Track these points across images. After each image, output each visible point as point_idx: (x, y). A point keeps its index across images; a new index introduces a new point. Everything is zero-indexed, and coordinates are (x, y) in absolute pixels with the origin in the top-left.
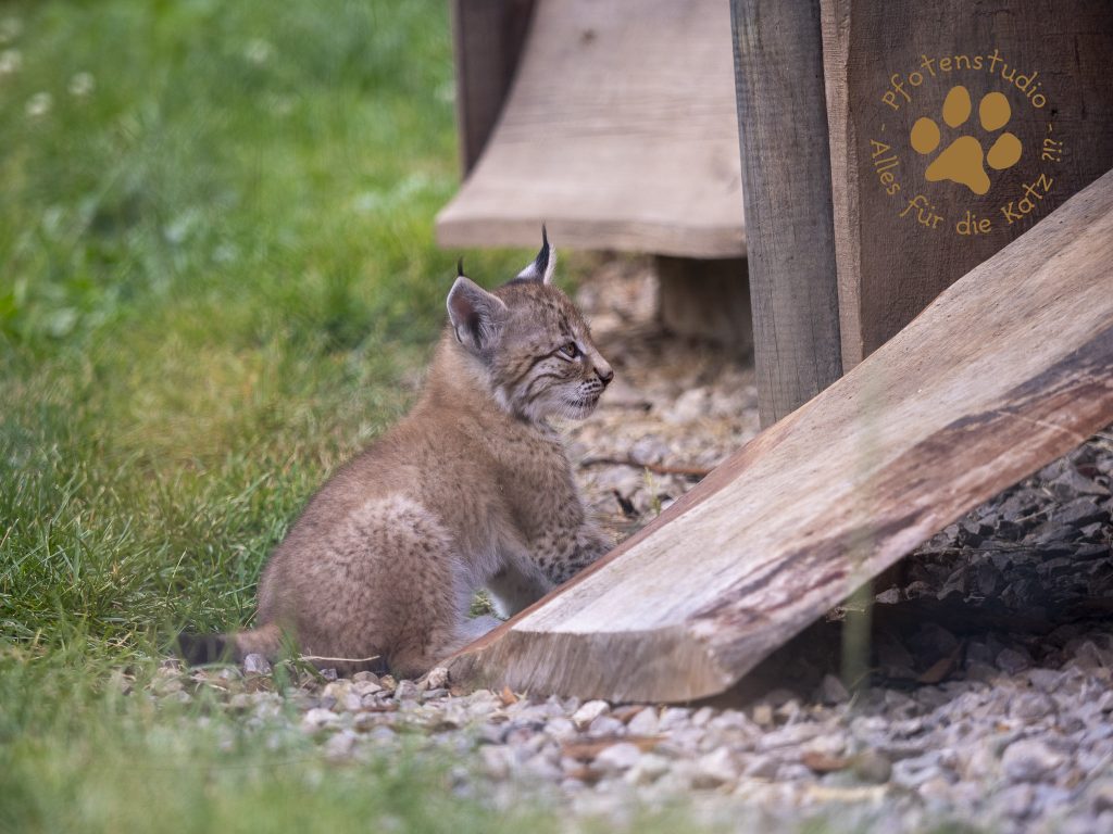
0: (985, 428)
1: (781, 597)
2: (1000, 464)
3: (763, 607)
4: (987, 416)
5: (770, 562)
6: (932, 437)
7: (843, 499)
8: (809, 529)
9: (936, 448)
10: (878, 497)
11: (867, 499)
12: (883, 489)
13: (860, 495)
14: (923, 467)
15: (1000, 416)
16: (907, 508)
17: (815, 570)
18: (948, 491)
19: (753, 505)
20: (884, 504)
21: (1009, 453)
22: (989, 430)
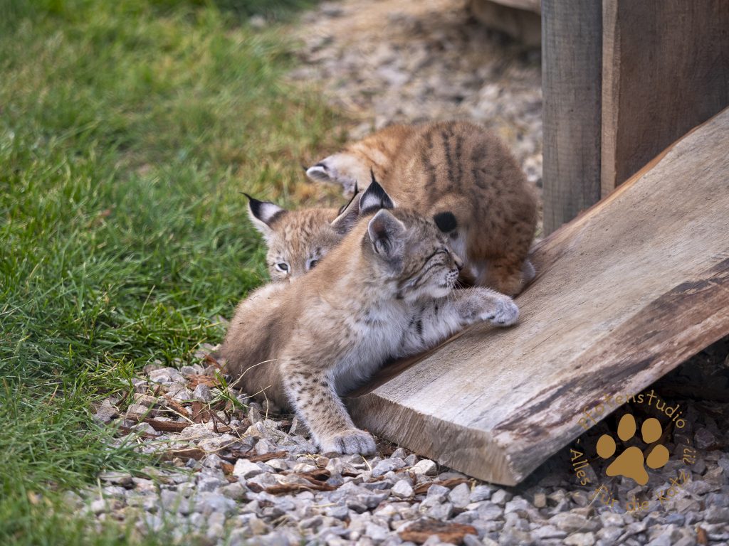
0: (699, 293)
1: (557, 418)
2: (708, 325)
3: (544, 424)
4: (701, 284)
5: (551, 388)
6: (663, 296)
7: (602, 342)
8: (578, 364)
9: (666, 306)
10: (625, 343)
11: (618, 344)
12: (629, 337)
13: (613, 340)
14: (656, 321)
15: (710, 285)
16: (645, 353)
17: (581, 397)
18: (672, 343)
19: (540, 324)
20: (629, 349)
21: (715, 315)
22: (702, 295)
